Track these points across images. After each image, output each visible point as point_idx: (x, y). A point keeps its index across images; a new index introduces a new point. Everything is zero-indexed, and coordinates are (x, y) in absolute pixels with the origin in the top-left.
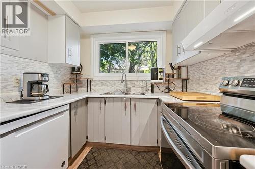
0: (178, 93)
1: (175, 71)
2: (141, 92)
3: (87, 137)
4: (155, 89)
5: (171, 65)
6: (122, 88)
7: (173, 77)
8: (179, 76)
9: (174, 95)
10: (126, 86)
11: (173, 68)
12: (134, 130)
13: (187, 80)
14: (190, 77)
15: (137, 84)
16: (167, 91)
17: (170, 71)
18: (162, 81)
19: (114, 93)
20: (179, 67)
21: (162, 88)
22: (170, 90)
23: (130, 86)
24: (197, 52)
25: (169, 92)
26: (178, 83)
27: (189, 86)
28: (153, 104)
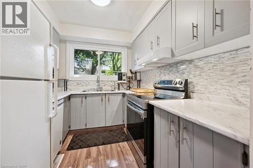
0: (135, 89)
1: (133, 75)
2: (111, 89)
3: (70, 127)
4: (121, 87)
5: (131, 70)
6: (96, 87)
7: (132, 79)
8: (136, 78)
9: (132, 90)
10: (99, 85)
11: (132, 73)
12: (108, 114)
13: (140, 81)
14: (142, 79)
15: (107, 83)
16: (128, 88)
17: (130, 75)
18: (125, 82)
19: (89, 90)
20: (136, 73)
21: (125, 87)
22: (130, 88)
23: (102, 85)
24: (144, 67)
25: (129, 89)
26: (135, 83)
27: (141, 85)
28: (120, 97)
